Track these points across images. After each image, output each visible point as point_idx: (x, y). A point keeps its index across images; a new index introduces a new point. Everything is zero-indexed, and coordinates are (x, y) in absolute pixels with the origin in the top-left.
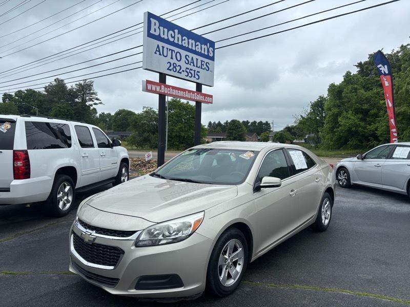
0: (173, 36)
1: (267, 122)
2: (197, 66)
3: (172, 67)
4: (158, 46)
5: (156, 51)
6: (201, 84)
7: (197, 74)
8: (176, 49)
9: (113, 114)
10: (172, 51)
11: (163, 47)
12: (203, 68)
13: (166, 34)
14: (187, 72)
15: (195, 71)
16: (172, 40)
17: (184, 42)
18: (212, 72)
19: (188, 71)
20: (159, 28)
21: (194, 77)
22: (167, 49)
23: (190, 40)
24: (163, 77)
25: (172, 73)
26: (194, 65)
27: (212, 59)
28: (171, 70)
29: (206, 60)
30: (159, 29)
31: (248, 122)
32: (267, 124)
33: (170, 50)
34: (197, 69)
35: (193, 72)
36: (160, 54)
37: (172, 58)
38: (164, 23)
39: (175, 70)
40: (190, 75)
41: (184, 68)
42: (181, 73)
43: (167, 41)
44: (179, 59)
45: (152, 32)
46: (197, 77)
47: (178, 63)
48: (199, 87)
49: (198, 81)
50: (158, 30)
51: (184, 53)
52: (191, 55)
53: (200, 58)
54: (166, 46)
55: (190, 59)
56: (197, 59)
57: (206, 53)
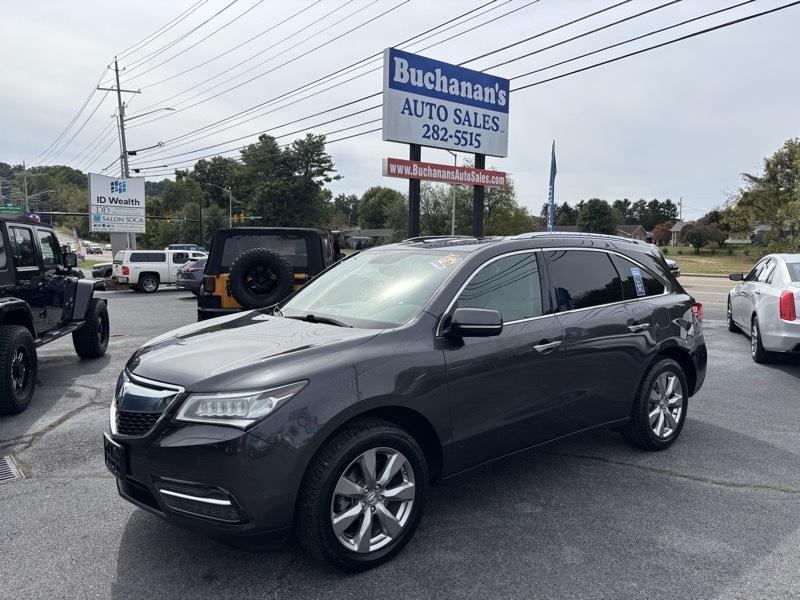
0: (433, 80)
1: (669, 202)
2: (475, 126)
3: (431, 131)
4: (407, 101)
5: (405, 108)
6: (484, 156)
7: (476, 140)
8: (438, 102)
9: (359, 197)
10: (431, 105)
11: (416, 102)
12: (487, 127)
13: (420, 79)
14: (456, 136)
15: (471, 134)
16: (430, 87)
17: (451, 87)
18: (505, 132)
19: (459, 135)
20: (408, 70)
21: (471, 144)
22: (423, 103)
23: (463, 84)
24: (415, 151)
25: (431, 142)
26: (470, 125)
27: (505, 109)
28: (429, 137)
29: (492, 113)
30: (409, 72)
31: (627, 203)
32: (669, 205)
33: (427, 104)
34: (476, 131)
35: (468, 137)
36: (411, 114)
37: (431, 117)
38: (416, 61)
39: (435, 136)
40: (463, 142)
41: (451, 132)
42: (446, 140)
43: (423, 91)
44: (443, 116)
45: (397, 78)
46: (475, 144)
47: (441, 125)
48: (480, 160)
49: (477, 151)
50: (406, 75)
51: (451, 106)
52: (464, 108)
53: (481, 111)
54: (421, 98)
55: (463, 116)
56: (476, 114)
57: (493, 101)
